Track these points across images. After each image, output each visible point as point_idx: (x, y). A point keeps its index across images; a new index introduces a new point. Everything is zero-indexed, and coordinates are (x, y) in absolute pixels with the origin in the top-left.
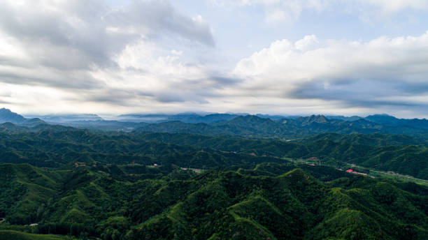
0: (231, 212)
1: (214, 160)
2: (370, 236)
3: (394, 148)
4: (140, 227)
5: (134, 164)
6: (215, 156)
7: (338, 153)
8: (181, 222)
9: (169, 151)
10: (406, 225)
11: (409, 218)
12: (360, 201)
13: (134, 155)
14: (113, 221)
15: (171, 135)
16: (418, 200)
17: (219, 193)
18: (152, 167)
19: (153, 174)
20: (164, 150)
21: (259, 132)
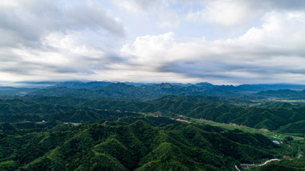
1: (89, 116)
2: (174, 157)
4: (26, 167)
5: (25, 122)
6: (90, 113)
7: (173, 108)
8: (58, 160)
9: (55, 110)
13: (26, 114)
14: (4, 165)
15: (58, 98)
16: (207, 134)
17: (87, 139)
18: (40, 123)
19: (40, 128)
20: (51, 110)
21: (126, 95)
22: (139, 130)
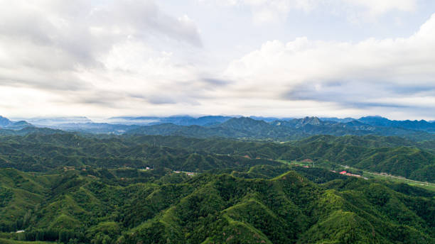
0: (225, 216)
1: (207, 162)
2: (364, 237)
3: (386, 150)
4: (132, 232)
5: (125, 168)
6: (208, 159)
7: (331, 154)
8: (174, 227)
9: (161, 154)
10: (398, 226)
11: (402, 219)
12: (354, 203)
13: (126, 158)
14: (104, 227)
15: (164, 138)
16: (410, 200)
17: (213, 197)
18: (144, 170)
19: (145, 178)
20: (156, 154)
21: (253, 135)
22: (292, 187)
